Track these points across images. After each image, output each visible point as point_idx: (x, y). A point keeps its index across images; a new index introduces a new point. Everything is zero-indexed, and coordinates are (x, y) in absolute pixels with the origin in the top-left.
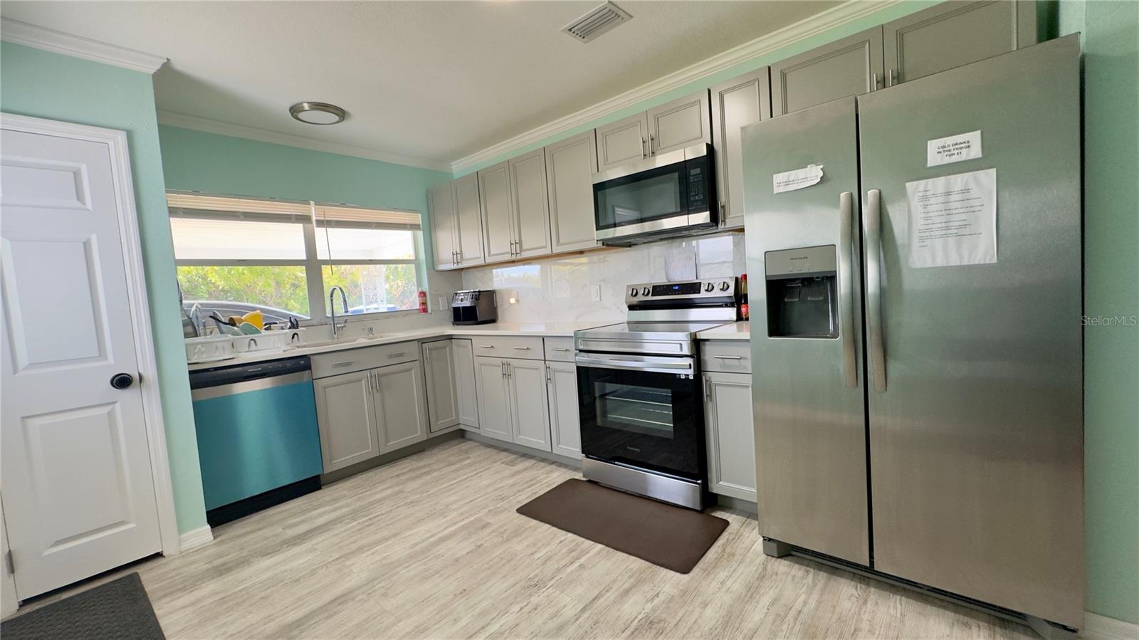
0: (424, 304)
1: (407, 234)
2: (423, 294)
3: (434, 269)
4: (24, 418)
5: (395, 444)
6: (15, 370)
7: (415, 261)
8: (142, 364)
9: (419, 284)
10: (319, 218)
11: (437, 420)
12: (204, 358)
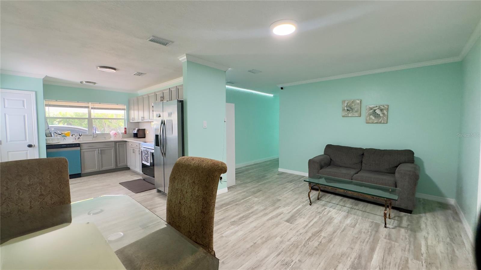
0: (125, 131)
1: (123, 111)
2: (126, 128)
3: (129, 121)
4: (8, 152)
5: (104, 168)
6: (7, 142)
7: (124, 119)
8: (35, 142)
9: (125, 125)
10: (92, 107)
11: (120, 163)
12: (51, 142)
